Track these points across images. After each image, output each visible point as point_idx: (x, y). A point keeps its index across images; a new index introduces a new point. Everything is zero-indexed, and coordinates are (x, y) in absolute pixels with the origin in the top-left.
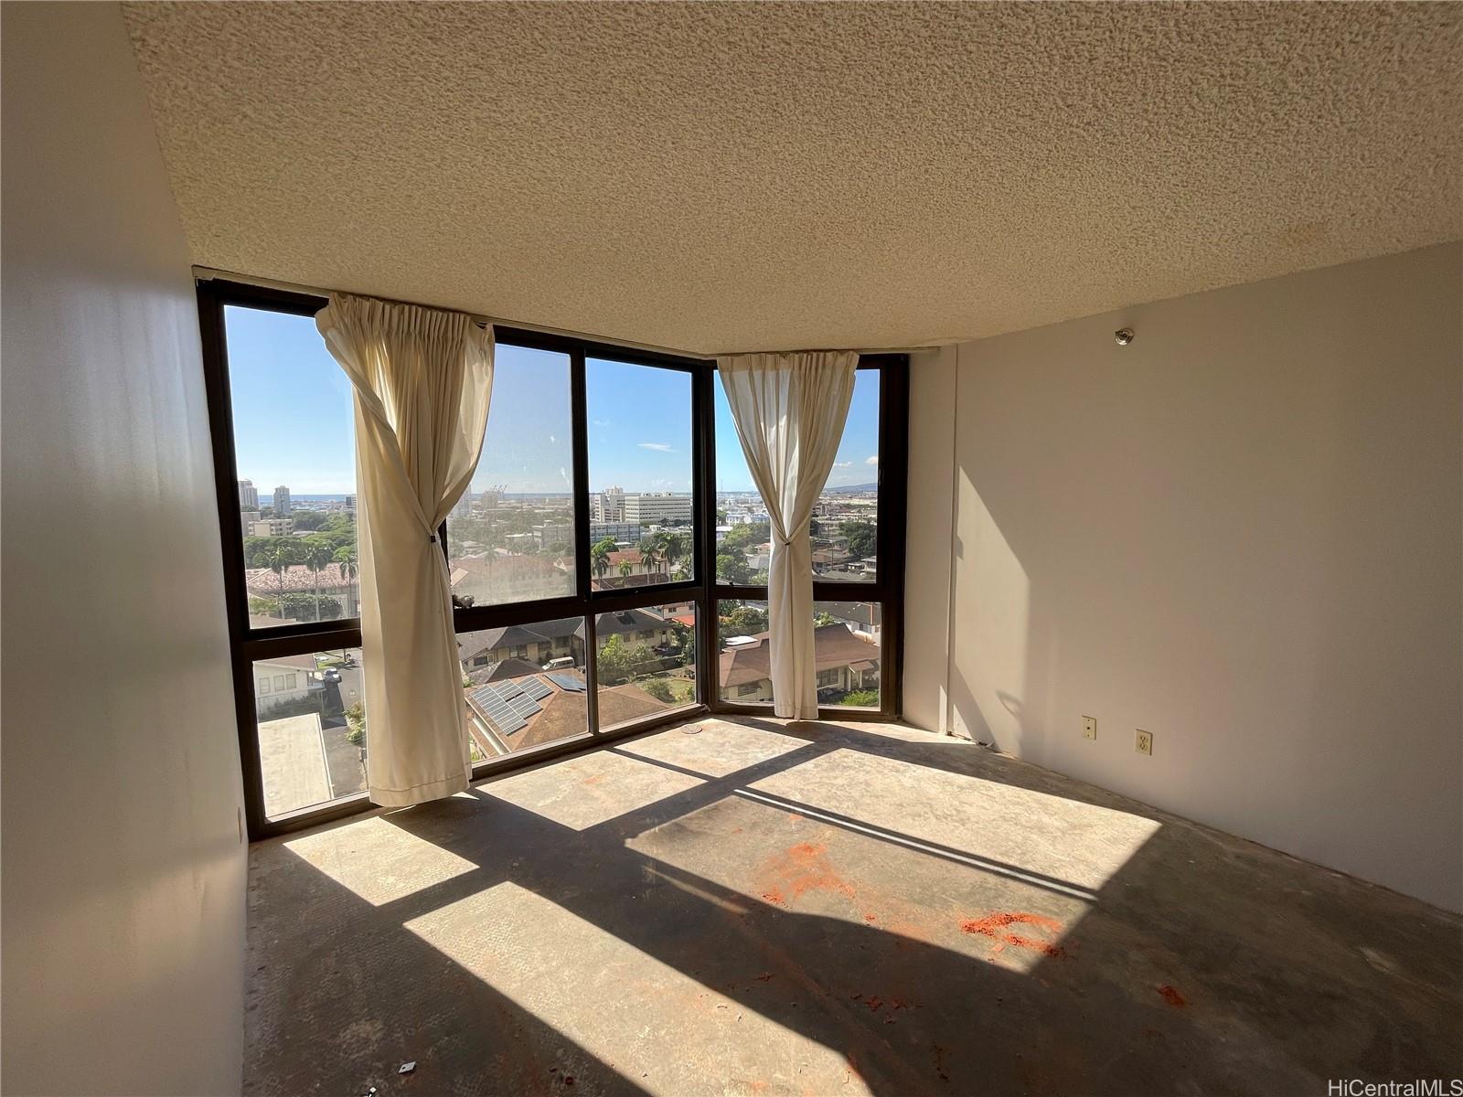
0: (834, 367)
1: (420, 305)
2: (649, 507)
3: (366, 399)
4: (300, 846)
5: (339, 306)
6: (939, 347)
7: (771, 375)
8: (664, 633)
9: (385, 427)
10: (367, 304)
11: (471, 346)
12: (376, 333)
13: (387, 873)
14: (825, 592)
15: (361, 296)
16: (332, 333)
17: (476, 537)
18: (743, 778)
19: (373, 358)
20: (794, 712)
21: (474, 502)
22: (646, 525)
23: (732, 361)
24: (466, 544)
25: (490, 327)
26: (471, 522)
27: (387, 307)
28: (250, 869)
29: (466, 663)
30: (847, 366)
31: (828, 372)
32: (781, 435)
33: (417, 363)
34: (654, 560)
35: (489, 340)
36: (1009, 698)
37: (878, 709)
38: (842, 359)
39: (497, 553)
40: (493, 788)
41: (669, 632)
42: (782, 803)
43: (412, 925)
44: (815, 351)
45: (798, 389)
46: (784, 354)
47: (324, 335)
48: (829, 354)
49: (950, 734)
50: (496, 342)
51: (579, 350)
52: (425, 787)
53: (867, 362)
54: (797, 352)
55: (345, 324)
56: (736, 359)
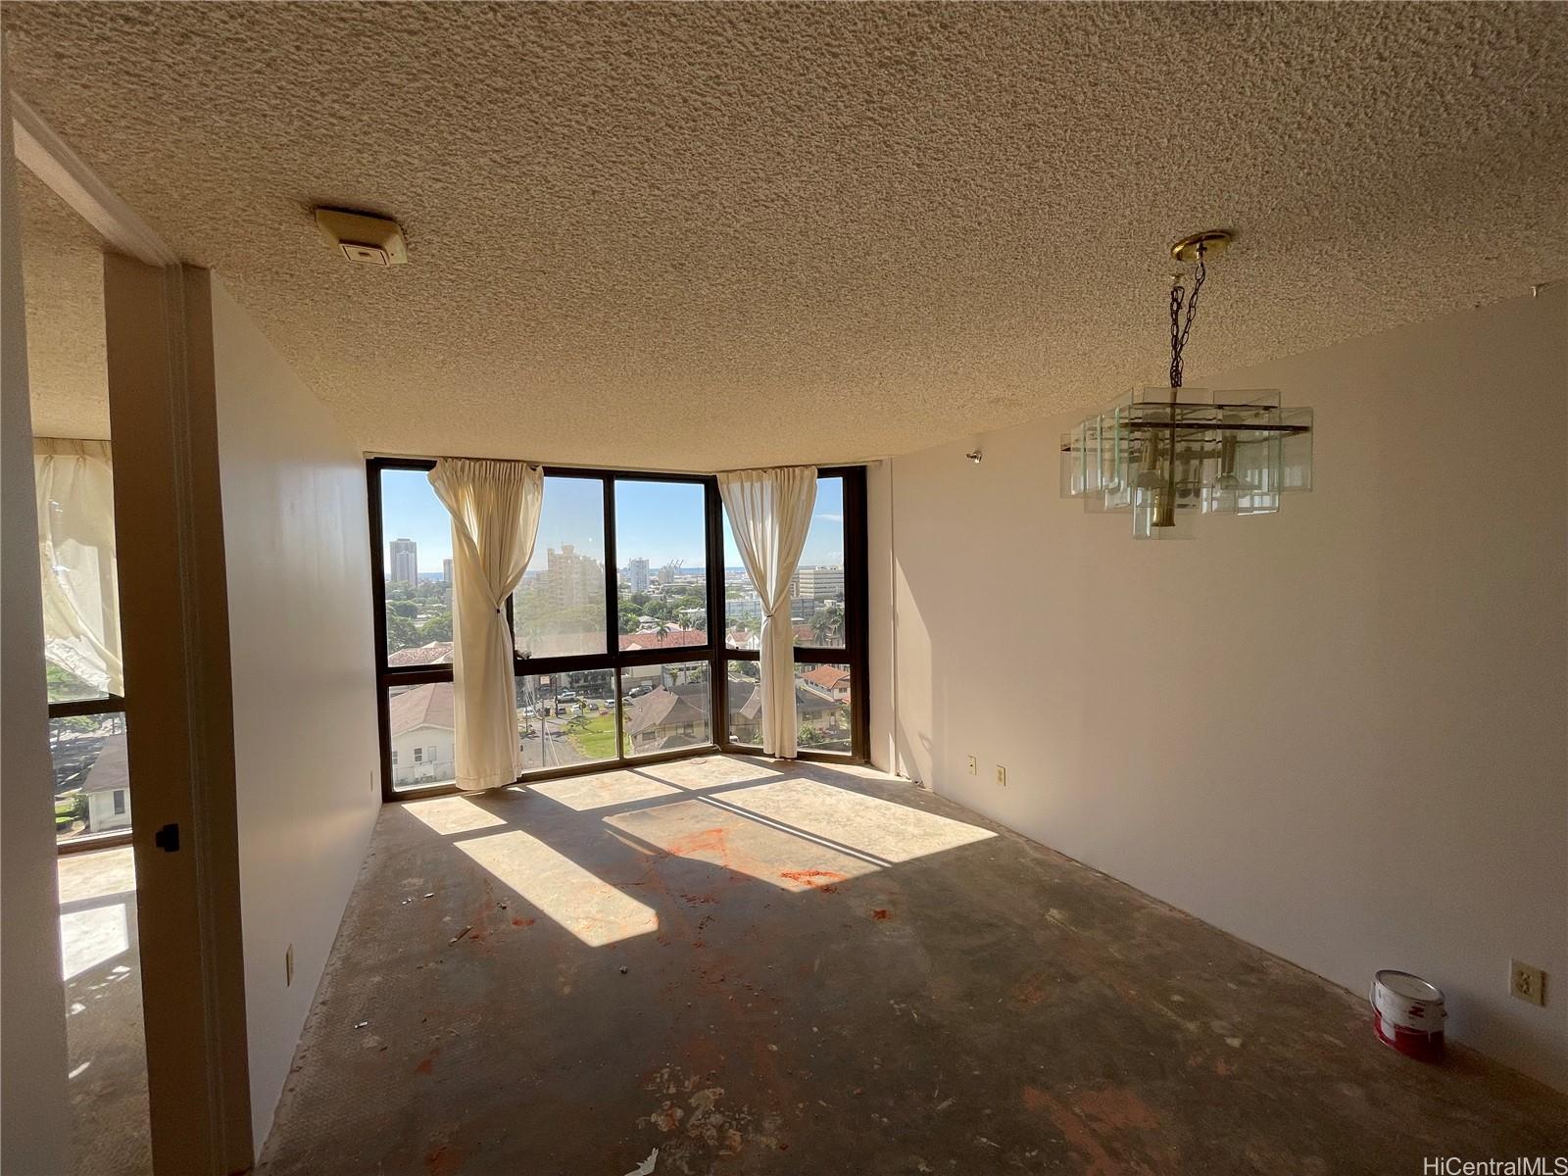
0: (802, 478)
1: (493, 460)
2: (825, 581)
3: (458, 524)
4: (411, 807)
5: (443, 466)
6: (881, 461)
7: (757, 485)
8: (832, 715)
9: (469, 539)
10: (460, 463)
11: (527, 484)
12: (466, 479)
13: (452, 823)
14: (804, 656)
15: (457, 458)
16: (439, 483)
17: (653, 612)
18: (707, 792)
19: (463, 496)
20: (774, 749)
21: (652, 578)
22: (821, 600)
23: (728, 476)
24: (642, 619)
25: (540, 469)
26: (648, 599)
27: (472, 464)
28: (380, 815)
29: (635, 737)
30: (812, 478)
31: (798, 483)
32: (767, 532)
33: (491, 496)
34: (826, 637)
35: (540, 475)
36: (927, 739)
37: (850, 754)
38: (807, 472)
39: (668, 628)
40: (535, 787)
41: (837, 714)
42: (726, 806)
43: (457, 844)
44: (786, 467)
45: (777, 495)
46: (764, 470)
47: (433, 484)
48: (796, 469)
49: (898, 775)
50: (545, 475)
51: (609, 477)
52: (488, 778)
53: (825, 473)
54: (774, 468)
55: (447, 477)
56: (730, 475)
